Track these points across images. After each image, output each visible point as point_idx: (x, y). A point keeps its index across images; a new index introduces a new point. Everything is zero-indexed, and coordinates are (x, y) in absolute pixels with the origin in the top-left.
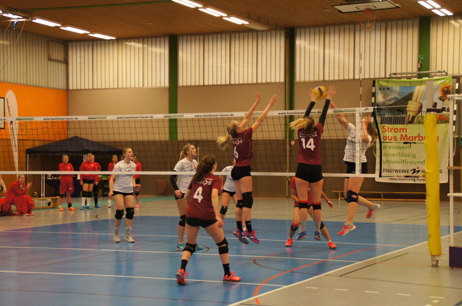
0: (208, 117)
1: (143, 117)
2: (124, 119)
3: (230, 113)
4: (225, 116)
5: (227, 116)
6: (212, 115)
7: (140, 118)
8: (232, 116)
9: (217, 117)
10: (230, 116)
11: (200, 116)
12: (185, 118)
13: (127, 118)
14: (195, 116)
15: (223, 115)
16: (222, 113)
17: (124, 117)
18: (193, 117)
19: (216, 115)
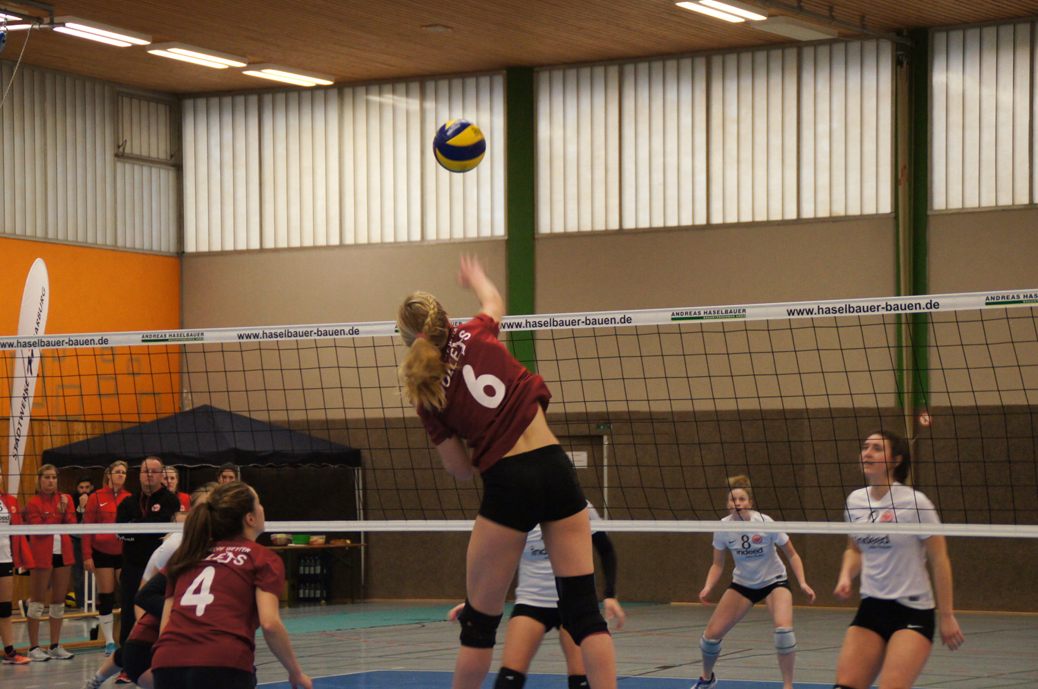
1: (326, 333)
2: (262, 340)
7: (315, 337)
13: (271, 336)
17: (261, 335)
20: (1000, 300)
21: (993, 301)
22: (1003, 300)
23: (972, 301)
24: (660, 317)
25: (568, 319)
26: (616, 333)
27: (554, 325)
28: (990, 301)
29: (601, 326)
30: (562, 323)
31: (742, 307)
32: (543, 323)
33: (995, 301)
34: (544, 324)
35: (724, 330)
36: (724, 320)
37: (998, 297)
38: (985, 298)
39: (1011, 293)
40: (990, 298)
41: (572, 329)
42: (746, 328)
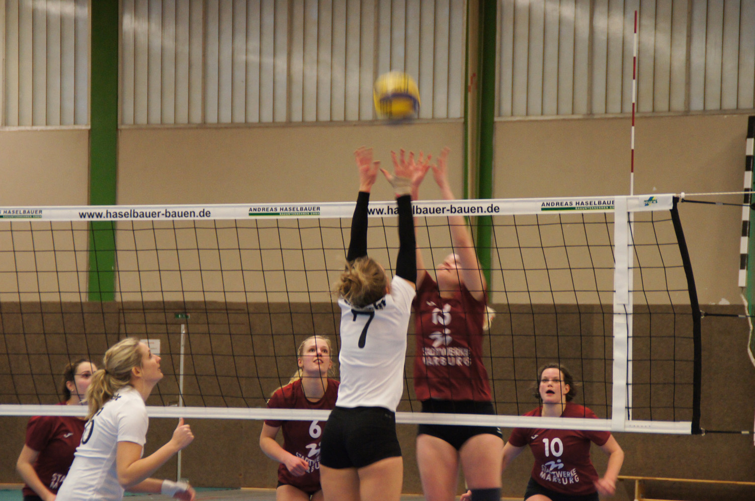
0: (124, 219)
3: (197, 208)
4: (184, 218)
5: (189, 218)
6: (139, 211)
8: (206, 218)
9: (157, 219)
10: (199, 218)
11: (100, 215)
12: (48, 220)
14: (82, 215)
15: (175, 214)
16: (173, 208)
18: (74, 220)
19: (153, 215)
20: (555, 206)
21: (548, 207)
22: (558, 206)
23: (529, 206)
24: (238, 211)
25: (148, 211)
26: (195, 226)
27: (134, 216)
28: (546, 207)
29: (181, 219)
30: (143, 215)
31: (317, 205)
32: (123, 214)
33: (551, 207)
34: (125, 215)
35: (299, 227)
36: (300, 217)
37: (553, 204)
38: (541, 203)
39: (564, 200)
40: (545, 204)
41: (152, 221)
42: (320, 225)
